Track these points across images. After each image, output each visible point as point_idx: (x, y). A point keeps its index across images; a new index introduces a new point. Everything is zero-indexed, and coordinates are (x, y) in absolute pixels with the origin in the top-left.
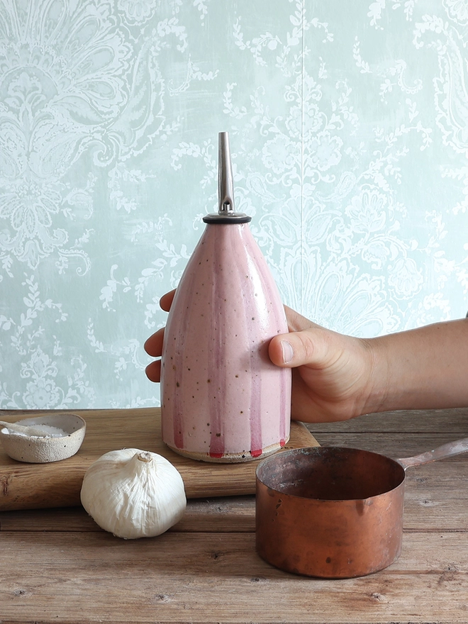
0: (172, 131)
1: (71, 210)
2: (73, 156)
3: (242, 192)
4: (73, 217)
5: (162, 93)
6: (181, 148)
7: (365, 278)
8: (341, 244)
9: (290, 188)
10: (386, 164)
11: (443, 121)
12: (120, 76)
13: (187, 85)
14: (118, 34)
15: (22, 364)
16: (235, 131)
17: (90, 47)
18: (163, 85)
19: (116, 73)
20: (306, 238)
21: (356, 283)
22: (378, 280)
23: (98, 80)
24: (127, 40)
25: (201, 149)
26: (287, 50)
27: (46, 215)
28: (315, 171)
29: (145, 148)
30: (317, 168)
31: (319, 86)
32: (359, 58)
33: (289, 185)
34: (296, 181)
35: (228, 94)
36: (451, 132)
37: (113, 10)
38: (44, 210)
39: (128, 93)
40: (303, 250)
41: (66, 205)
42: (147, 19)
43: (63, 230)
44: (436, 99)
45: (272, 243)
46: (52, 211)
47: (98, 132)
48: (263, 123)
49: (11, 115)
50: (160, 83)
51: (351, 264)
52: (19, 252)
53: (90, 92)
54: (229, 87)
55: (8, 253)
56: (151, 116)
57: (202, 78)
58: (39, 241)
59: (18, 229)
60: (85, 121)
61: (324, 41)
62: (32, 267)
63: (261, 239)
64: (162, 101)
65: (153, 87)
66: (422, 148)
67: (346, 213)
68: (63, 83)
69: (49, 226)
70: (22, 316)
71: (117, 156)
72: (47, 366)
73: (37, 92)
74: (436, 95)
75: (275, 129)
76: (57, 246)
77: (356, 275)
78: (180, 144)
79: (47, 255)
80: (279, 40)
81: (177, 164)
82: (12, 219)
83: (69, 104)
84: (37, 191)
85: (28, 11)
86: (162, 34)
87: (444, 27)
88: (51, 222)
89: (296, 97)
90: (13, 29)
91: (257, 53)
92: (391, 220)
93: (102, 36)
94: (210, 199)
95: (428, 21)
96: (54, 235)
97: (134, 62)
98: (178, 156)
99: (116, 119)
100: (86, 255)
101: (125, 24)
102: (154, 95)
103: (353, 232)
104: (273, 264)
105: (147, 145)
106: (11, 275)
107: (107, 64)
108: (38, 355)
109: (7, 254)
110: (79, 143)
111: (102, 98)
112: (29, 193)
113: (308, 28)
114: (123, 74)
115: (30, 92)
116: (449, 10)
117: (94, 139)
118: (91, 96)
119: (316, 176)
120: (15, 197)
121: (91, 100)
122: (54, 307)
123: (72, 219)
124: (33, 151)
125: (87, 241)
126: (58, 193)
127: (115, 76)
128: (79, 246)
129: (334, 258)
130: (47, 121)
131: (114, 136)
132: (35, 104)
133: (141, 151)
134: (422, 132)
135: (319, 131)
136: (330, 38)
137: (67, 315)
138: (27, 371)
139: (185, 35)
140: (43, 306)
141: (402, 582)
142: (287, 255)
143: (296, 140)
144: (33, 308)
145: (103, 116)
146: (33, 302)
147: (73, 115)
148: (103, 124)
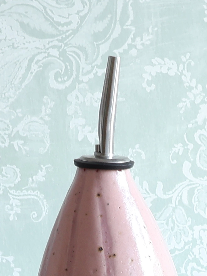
0: (143, 44)
1: (23, 142)
2: (24, 77)
4: (26, 150)
6: (154, 65)
25: (178, 66)
41: (17, 136)
43: (14, 167)
47: (54, 47)
56: (118, 27)
60: (40, 34)
64: (130, 8)
71: (77, 76)
76: (7, 186)
78: (153, 60)
81: (149, 84)
83: (20, 14)
94: (190, 126)
96: (4, 173)
98: (150, 74)
99: (75, 32)
100: (42, 196)
110: (31, 61)
111: (58, 6)
117: (49, 55)
118: (45, 5)
121: (45, 8)
122: (4, 261)
123: (24, 153)
125: (43, 179)
126: (8, 121)
128: (33, 186)
131: (74, 52)
137: (20, 270)
145: (60, 28)
147: (24, 27)
148: (60, 38)
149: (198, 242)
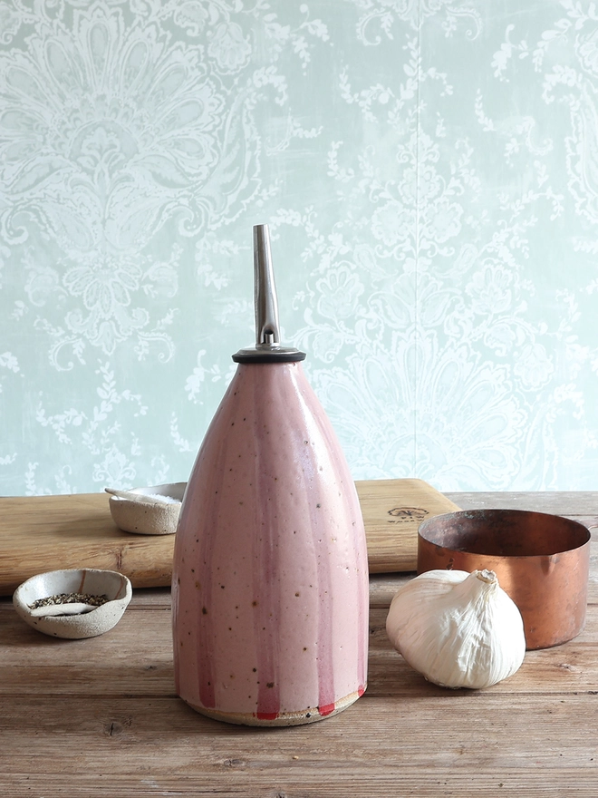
0: (269, 196)
1: (152, 286)
2: (155, 225)
3: (349, 267)
4: (155, 294)
5: (258, 152)
6: (279, 216)
7: (488, 366)
8: (460, 327)
9: (404, 262)
10: (511, 235)
11: (576, 186)
12: (210, 133)
13: (286, 143)
14: (208, 84)
15: (95, 465)
16: (340, 196)
17: (177, 99)
18: (259, 142)
19: (206, 129)
20: (422, 320)
21: (477, 372)
22: (503, 368)
23: (186, 137)
24: (218, 91)
25: (302, 216)
26: (400, 104)
27: (124, 292)
28: (432, 243)
29: (237, 215)
30: (433, 240)
31: (436, 146)
32: (481, 114)
33: (402, 259)
34: (410, 254)
35: (333, 154)
36: (585, 199)
37: (202, 57)
38: (121, 287)
39: (219, 152)
40: (418, 334)
41: (147, 281)
42: (241, 68)
43: (144, 309)
44: (568, 162)
45: (382, 325)
46: (131, 288)
47: (184, 196)
48: (373, 187)
49: (84, 177)
50: (256, 141)
51: (472, 350)
52: (93, 335)
53: (176, 150)
54: (335, 145)
55: (79, 336)
56: (246, 179)
57: (304, 135)
58: (116, 322)
59: (92, 309)
60: (170, 184)
61: (443, 94)
62: (107, 353)
63: (370, 320)
64: (257, 161)
65: (248, 145)
66: (553, 217)
67: (466, 291)
68: (145, 140)
69: (127, 305)
70: (96, 409)
71: (206, 225)
72: (124, 467)
73: (114, 150)
74: (568, 157)
75: (385, 194)
76: (137, 328)
77: (477, 362)
78: (278, 211)
79: (125, 339)
80: (391, 93)
81: (274, 234)
82: (85, 297)
83: (152, 164)
84: (113, 264)
85: (105, 57)
86: (259, 85)
87: (577, 79)
88: (129, 300)
89: (410, 158)
90: (88, 78)
91: (366, 107)
92: (517, 299)
93: (189, 86)
94: (312, 274)
95: (560, 72)
96: (134, 315)
97: (227, 116)
98: (275, 225)
99: (205, 182)
100: (170, 338)
101: (216, 73)
102: (248, 155)
103: (474, 314)
104: (383, 349)
105: (240, 212)
106: (83, 362)
107: (195, 119)
108: (114, 455)
109: (77, 338)
111: (189, 157)
112: (105, 266)
113: (423, 80)
114: (214, 130)
115: (106, 151)
116: (583, 60)
117: (179, 204)
118: (176, 156)
119: (433, 249)
120: (88, 272)
121: (176, 159)
122: (132, 399)
123: (153, 296)
124: (109, 218)
125: (170, 322)
126: (138, 266)
127: (204, 132)
128: (161, 328)
129: (452, 343)
130: (126, 184)
131: (203, 202)
132: (113, 164)
133: (234, 219)
134: (552, 199)
135: (436, 197)
136: (449, 90)
137: (147, 408)
138: (101, 473)
139: (285, 86)
140: (119, 398)
141: (592, 653)
142: (400, 339)
143: (410, 207)
144: (108, 400)
145: (190, 178)
146: (108, 392)
147: (156, 177)
148: (190, 188)
149: (317, 385)
